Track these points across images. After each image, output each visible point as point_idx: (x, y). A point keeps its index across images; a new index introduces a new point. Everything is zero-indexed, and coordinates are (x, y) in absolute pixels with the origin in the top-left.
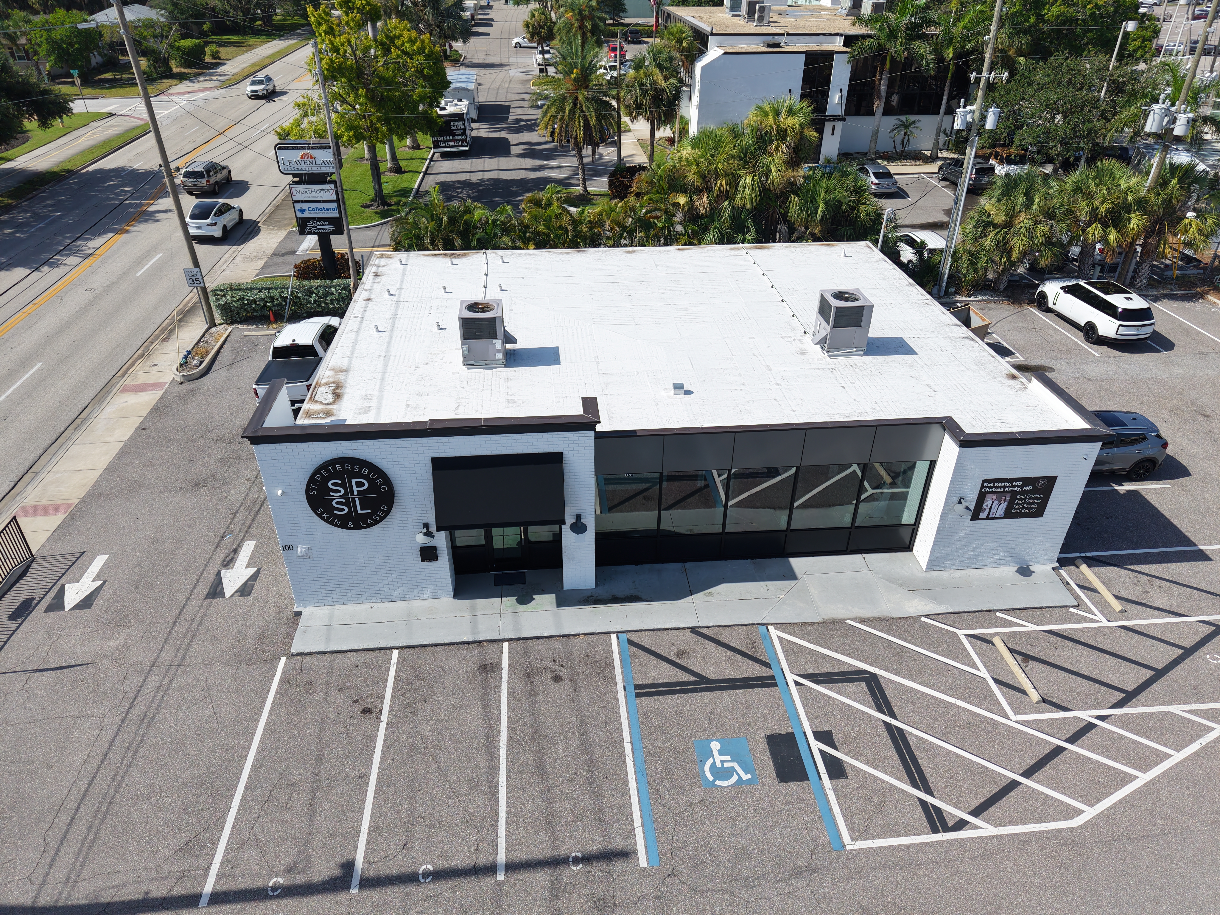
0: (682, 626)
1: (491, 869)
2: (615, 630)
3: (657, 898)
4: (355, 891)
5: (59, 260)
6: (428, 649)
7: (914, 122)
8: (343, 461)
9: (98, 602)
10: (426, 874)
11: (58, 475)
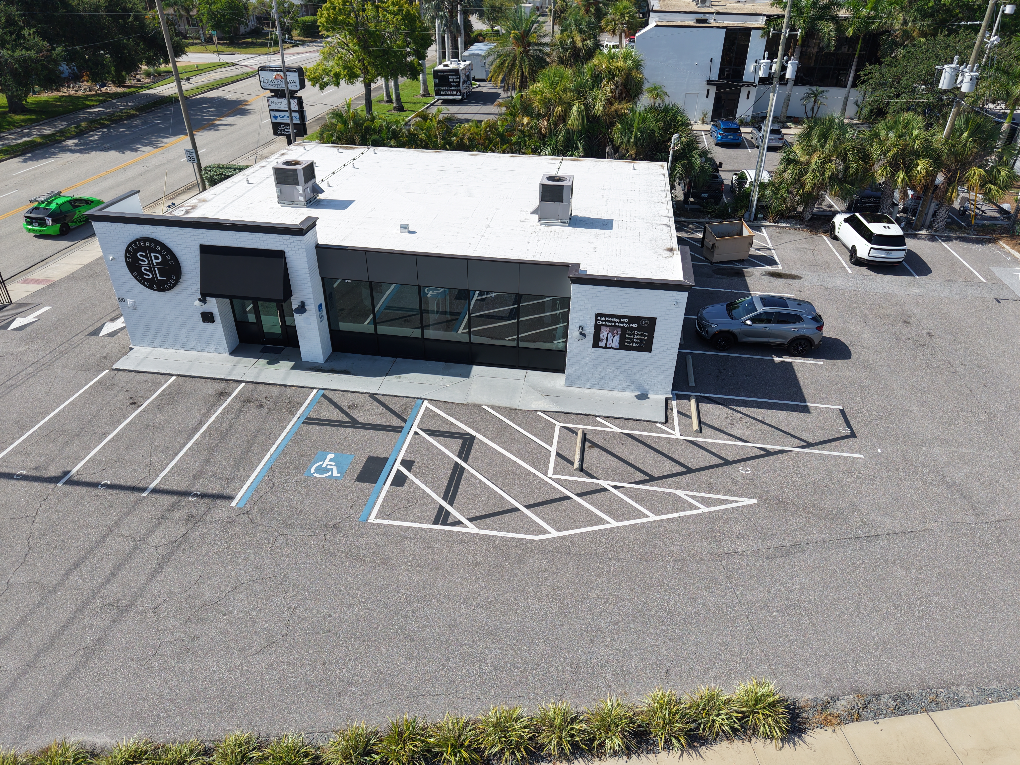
0: (365, 391)
1: (143, 490)
2: (317, 387)
3: (228, 522)
4: (60, 485)
5: (139, 148)
6: (194, 379)
7: (822, 92)
8: (145, 239)
9: (28, 329)
10: (103, 486)
11: (58, 265)
